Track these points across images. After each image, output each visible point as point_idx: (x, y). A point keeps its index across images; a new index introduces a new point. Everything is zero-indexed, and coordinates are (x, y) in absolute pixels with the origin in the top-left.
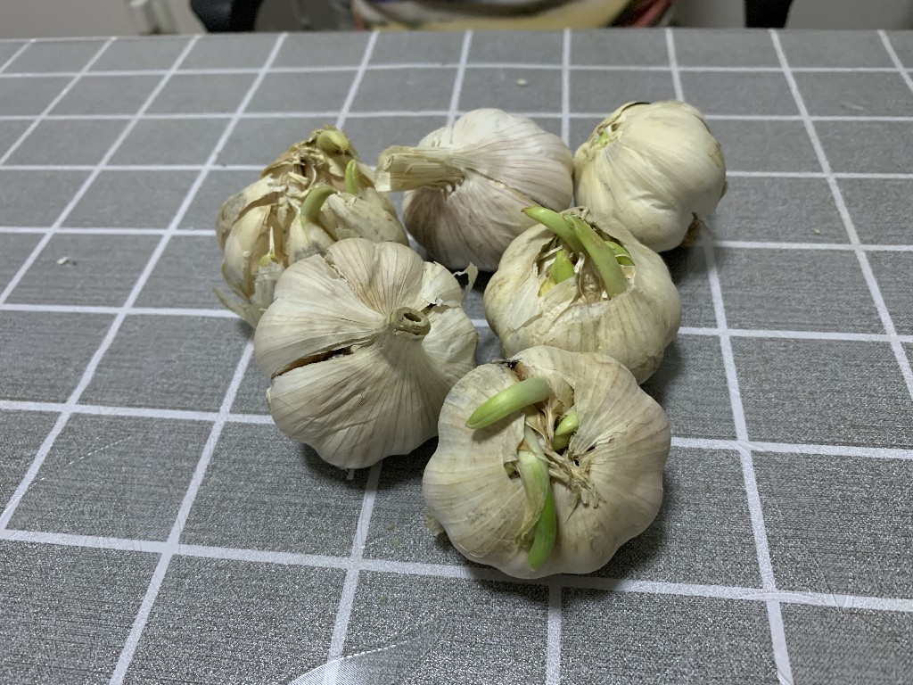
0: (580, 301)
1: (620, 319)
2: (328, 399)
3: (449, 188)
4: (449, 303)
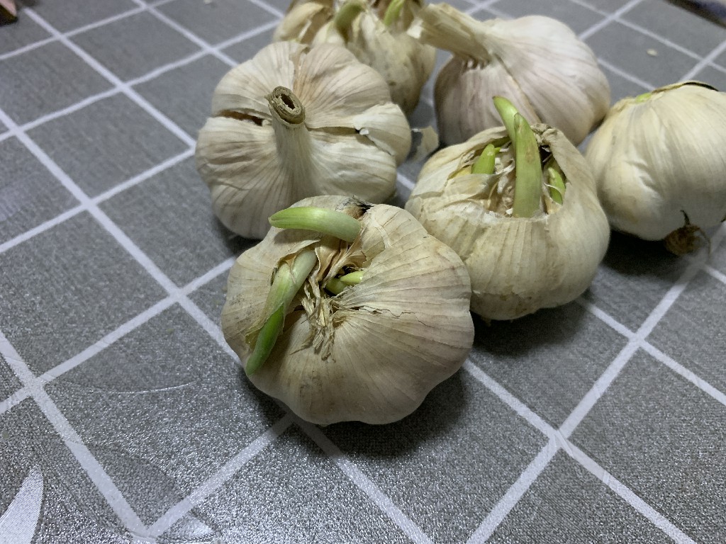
0: (482, 202)
1: (506, 239)
2: (222, 151)
3: (470, 64)
4: (378, 142)
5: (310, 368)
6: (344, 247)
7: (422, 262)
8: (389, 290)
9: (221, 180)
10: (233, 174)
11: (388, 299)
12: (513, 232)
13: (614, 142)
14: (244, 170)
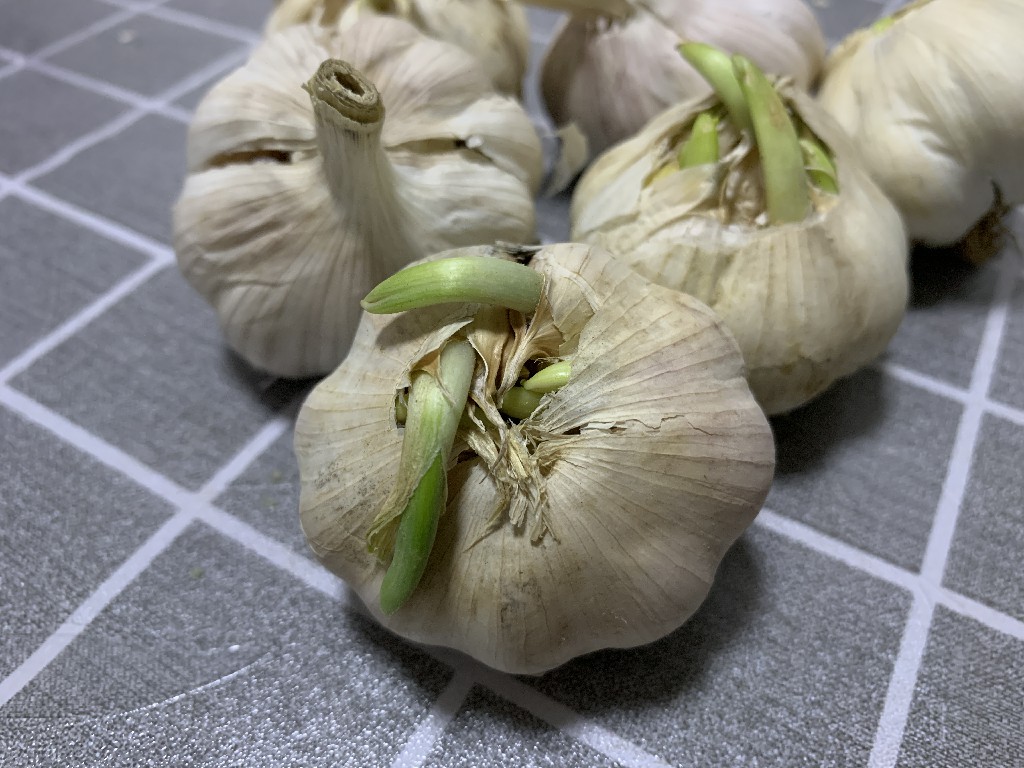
0: (712, 213)
1: (771, 266)
2: (226, 223)
3: (602, 24)
4: (499, 158)
5: (513, 567)
6: (519, 326)
7: (664, 323)
8: (627, 383)
9: (234, 277)
10: (255, 260)
11: (629, 400)
12: (781, 252)
13: (860, 99)
14: (275, 248)
